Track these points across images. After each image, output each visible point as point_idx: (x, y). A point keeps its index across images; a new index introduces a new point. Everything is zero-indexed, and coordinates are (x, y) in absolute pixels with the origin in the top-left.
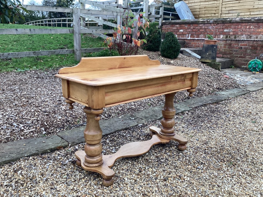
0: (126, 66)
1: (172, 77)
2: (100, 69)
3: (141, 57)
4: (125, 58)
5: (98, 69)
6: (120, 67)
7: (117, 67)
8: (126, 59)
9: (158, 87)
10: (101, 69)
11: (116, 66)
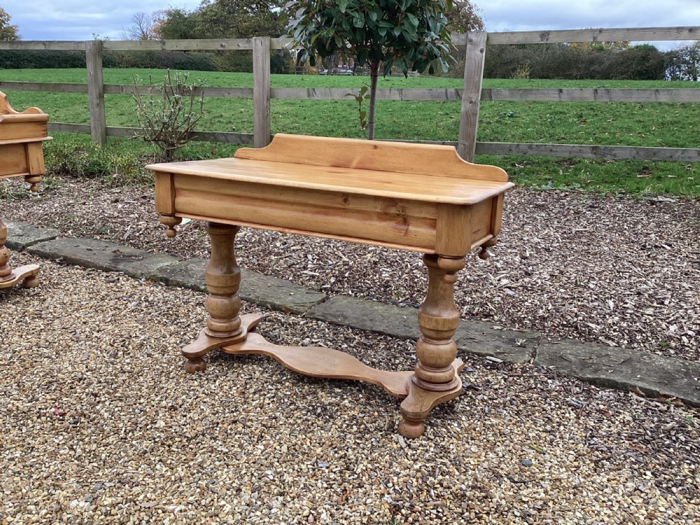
0: (376, 165)
1: (346, 196)
2: (310, 161)
3: (431, 150)
4: (375, 147)
5: (306, 161)
6: (360, 166)
7: (354, 164)
8: (378, 150)
9: (304, 212)
10: (313, 163)
11: (350, 162)
